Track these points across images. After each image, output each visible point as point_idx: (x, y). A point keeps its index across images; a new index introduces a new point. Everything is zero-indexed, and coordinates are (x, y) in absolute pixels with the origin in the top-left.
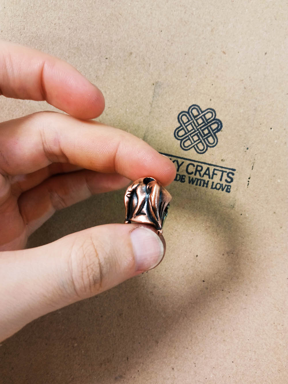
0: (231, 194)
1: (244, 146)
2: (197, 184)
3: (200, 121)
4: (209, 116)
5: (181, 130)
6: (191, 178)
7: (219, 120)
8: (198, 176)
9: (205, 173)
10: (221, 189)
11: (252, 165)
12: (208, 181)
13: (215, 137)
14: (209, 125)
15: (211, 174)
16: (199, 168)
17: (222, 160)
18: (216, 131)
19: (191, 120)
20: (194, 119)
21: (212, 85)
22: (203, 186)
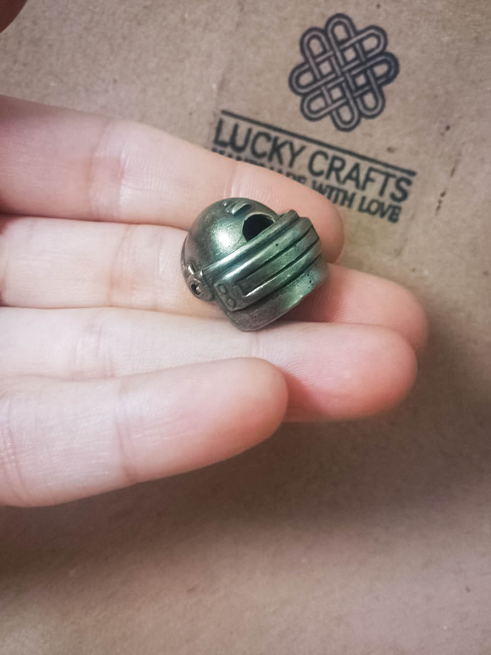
1: (441, 122)
4: (370, 43)
7: (392, 56)
10: (378, 215)
12: (354, 195)
14: (369, 64)
15: (362, 178)
16: (338, 164)
17: (390, 150)
19: (330, 51)
20: (336, 49)
22: (342, 204)
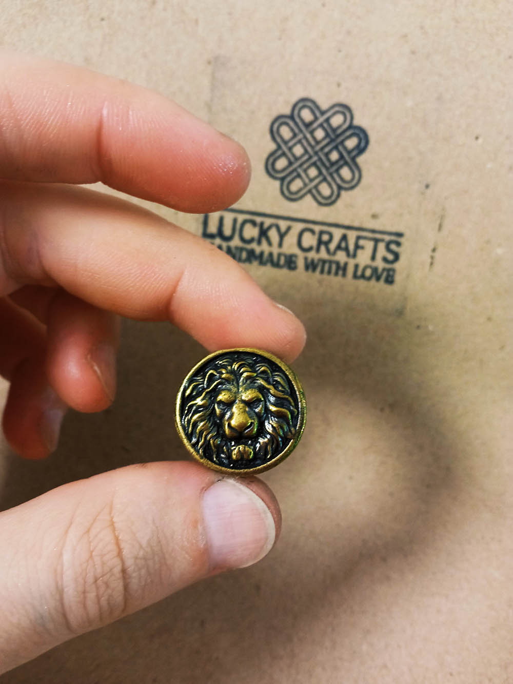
0: (396, 287)
2: (322, 272)
3: (320, 134)
5: (279, 157)
6: (309, 260)
8: (323, 254)
9: (339, 247)
11: (438, 222)
13: (355, 167)
18: (354, 153)
21: (340, 51)
